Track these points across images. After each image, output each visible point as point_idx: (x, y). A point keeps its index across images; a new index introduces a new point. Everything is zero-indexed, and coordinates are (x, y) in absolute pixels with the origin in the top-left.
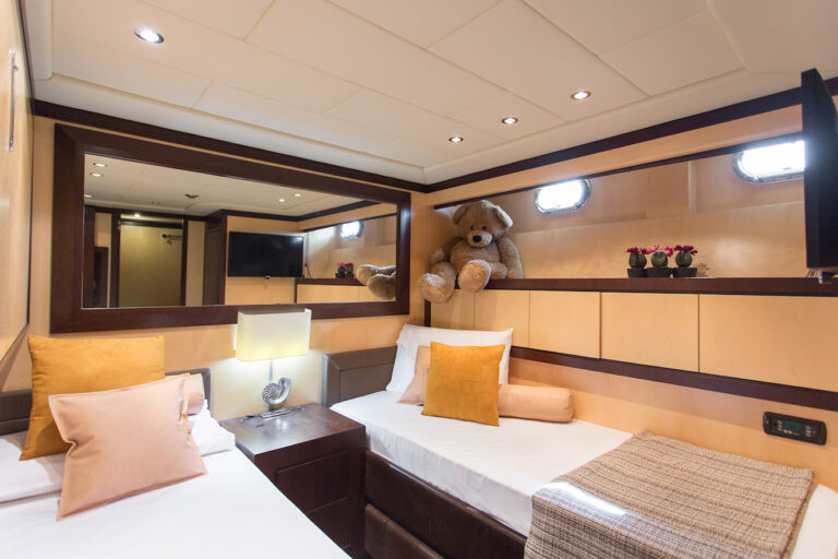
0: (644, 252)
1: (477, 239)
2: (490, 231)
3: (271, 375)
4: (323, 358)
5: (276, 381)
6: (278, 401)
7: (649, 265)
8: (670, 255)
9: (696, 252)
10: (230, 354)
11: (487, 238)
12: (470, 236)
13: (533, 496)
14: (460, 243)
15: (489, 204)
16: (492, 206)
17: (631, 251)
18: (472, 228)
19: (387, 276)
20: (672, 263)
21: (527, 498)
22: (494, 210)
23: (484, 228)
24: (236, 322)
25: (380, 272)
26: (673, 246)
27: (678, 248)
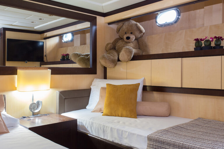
0: (201, 40)
1: (128, 38)
2: (134, 34)
3: (33, 99)
4: (57, 93)
5: (35, 102)
6: (36, 111)
7: (203, 45)
8: (212, 41)
9: (223, 39)
10: (14, 89)
11: (133, 37)
12: (125, 37)
13: (148, 136)
14: (120, 41)
15: (134, 22)
16: (135, 23)
17: (195, 40)
18: (126, 33)
19: (86, 57)
20: (213, 44)
21: (145, 137)
22: (136, 24)
23: (131, 33)
24: (16, 74)
25: (83, 55)
26: (213, 36)
27: (215, 37)
